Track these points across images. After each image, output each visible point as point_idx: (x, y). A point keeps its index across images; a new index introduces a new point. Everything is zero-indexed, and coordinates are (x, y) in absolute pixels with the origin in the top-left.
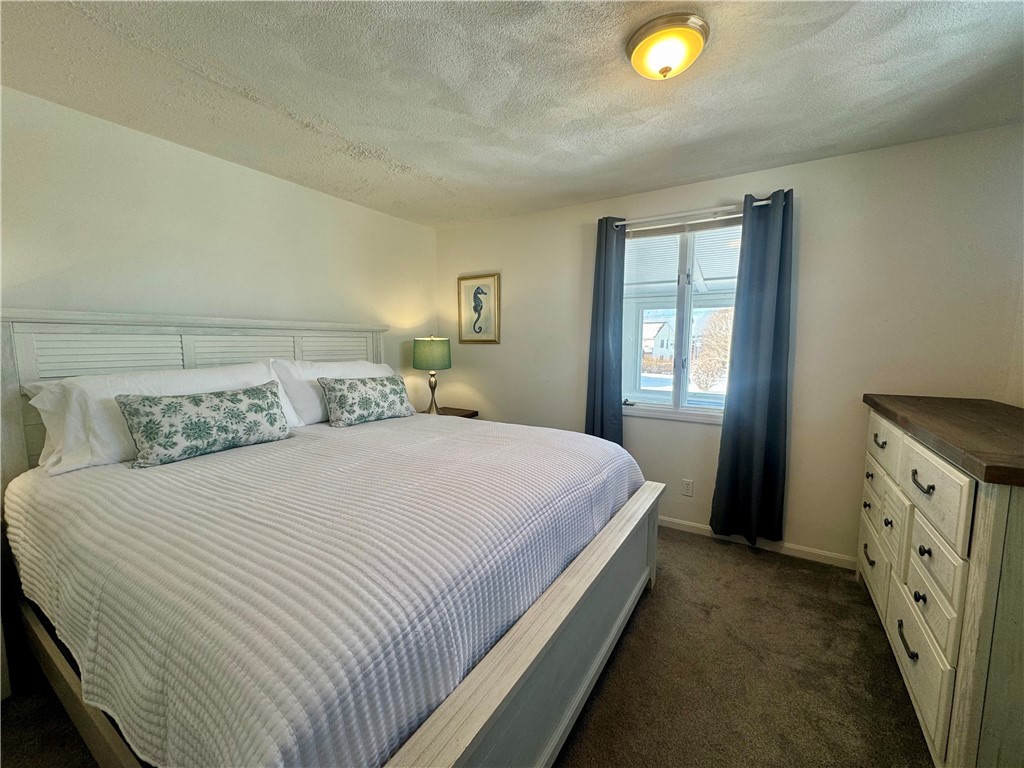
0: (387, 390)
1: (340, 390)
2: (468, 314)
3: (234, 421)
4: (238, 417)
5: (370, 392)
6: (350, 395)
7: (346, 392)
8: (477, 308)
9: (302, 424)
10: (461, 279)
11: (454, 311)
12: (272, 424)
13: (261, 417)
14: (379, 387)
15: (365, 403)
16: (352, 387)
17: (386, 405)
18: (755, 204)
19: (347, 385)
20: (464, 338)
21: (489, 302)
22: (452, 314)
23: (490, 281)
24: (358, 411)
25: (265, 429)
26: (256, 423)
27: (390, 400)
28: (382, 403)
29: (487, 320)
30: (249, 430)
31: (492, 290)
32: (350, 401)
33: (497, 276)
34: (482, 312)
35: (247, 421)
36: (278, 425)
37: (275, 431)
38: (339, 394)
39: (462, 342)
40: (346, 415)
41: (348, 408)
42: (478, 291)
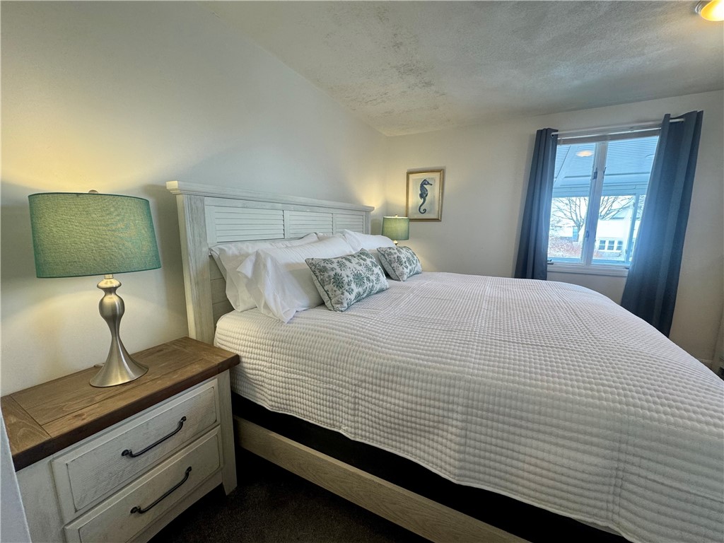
1: (395, 253)
2: (415, 199)
4: (371, 270)
6: (401, 256)
8: (423, 195)
10: (410, 173)
18: (671, 121)
20: (410, 218)
21: (434, 192)
23: (436, 176)
26: (378, 275)
29: (432, 203)
30: (377, 280)
31: (437, 183)
33: (441, 171)
34: (427, 198)
35: (375, 273)
38: (396, 256)
42: (425, 183)
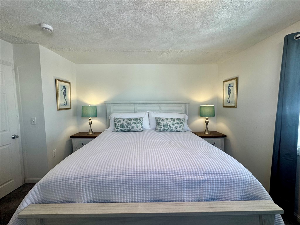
0: (175, 122)
1: (159, 121)
2: (226, 96)
3: (129, 125)
4: (130, 124)
5: (168, 122)
6: (161, 123)
7: (160, 122)
8: (229, 93)
9: (150, 129)
10: (224, 82)
11: (222, 94)
12: (137, 127)
13: (135, 125)
14: (172, 121)
15: (166, 125)
16: (163, 120)
17: (173, 127)
19: (161, 120)
20: (225, 105)
21: (233, 90)
22: (221, 95)
23: (234, 82)
24: (163, 128)
25: (135, 128)
26: (134, 127)
27: (175, 126)
28: (172, 126)
29: (232, 97)
30: (132, 128)
31: (234, 85)
32: (161, 124)
33: (237, 79)
34: (231, 94)
35: (132, 126)
36: (138, 128)
37: (138, 129)
38: (158, 122)
39: (224, 107)
40: (159, 128)
41: (160, 126)
42: (230, 86)
